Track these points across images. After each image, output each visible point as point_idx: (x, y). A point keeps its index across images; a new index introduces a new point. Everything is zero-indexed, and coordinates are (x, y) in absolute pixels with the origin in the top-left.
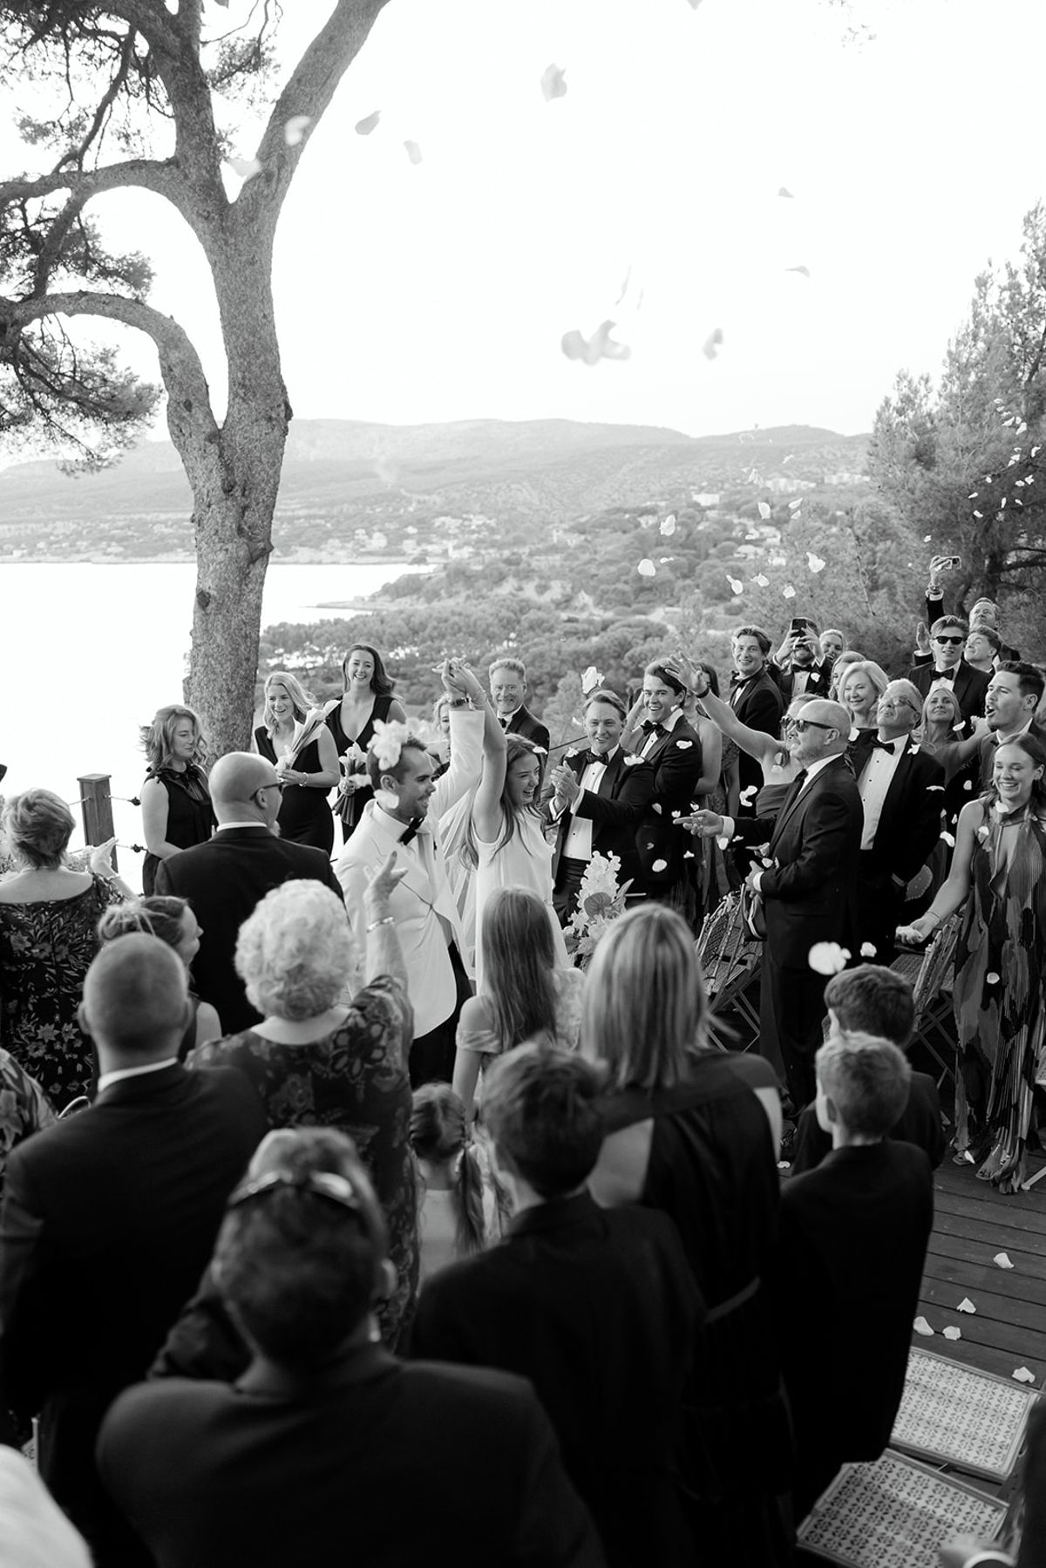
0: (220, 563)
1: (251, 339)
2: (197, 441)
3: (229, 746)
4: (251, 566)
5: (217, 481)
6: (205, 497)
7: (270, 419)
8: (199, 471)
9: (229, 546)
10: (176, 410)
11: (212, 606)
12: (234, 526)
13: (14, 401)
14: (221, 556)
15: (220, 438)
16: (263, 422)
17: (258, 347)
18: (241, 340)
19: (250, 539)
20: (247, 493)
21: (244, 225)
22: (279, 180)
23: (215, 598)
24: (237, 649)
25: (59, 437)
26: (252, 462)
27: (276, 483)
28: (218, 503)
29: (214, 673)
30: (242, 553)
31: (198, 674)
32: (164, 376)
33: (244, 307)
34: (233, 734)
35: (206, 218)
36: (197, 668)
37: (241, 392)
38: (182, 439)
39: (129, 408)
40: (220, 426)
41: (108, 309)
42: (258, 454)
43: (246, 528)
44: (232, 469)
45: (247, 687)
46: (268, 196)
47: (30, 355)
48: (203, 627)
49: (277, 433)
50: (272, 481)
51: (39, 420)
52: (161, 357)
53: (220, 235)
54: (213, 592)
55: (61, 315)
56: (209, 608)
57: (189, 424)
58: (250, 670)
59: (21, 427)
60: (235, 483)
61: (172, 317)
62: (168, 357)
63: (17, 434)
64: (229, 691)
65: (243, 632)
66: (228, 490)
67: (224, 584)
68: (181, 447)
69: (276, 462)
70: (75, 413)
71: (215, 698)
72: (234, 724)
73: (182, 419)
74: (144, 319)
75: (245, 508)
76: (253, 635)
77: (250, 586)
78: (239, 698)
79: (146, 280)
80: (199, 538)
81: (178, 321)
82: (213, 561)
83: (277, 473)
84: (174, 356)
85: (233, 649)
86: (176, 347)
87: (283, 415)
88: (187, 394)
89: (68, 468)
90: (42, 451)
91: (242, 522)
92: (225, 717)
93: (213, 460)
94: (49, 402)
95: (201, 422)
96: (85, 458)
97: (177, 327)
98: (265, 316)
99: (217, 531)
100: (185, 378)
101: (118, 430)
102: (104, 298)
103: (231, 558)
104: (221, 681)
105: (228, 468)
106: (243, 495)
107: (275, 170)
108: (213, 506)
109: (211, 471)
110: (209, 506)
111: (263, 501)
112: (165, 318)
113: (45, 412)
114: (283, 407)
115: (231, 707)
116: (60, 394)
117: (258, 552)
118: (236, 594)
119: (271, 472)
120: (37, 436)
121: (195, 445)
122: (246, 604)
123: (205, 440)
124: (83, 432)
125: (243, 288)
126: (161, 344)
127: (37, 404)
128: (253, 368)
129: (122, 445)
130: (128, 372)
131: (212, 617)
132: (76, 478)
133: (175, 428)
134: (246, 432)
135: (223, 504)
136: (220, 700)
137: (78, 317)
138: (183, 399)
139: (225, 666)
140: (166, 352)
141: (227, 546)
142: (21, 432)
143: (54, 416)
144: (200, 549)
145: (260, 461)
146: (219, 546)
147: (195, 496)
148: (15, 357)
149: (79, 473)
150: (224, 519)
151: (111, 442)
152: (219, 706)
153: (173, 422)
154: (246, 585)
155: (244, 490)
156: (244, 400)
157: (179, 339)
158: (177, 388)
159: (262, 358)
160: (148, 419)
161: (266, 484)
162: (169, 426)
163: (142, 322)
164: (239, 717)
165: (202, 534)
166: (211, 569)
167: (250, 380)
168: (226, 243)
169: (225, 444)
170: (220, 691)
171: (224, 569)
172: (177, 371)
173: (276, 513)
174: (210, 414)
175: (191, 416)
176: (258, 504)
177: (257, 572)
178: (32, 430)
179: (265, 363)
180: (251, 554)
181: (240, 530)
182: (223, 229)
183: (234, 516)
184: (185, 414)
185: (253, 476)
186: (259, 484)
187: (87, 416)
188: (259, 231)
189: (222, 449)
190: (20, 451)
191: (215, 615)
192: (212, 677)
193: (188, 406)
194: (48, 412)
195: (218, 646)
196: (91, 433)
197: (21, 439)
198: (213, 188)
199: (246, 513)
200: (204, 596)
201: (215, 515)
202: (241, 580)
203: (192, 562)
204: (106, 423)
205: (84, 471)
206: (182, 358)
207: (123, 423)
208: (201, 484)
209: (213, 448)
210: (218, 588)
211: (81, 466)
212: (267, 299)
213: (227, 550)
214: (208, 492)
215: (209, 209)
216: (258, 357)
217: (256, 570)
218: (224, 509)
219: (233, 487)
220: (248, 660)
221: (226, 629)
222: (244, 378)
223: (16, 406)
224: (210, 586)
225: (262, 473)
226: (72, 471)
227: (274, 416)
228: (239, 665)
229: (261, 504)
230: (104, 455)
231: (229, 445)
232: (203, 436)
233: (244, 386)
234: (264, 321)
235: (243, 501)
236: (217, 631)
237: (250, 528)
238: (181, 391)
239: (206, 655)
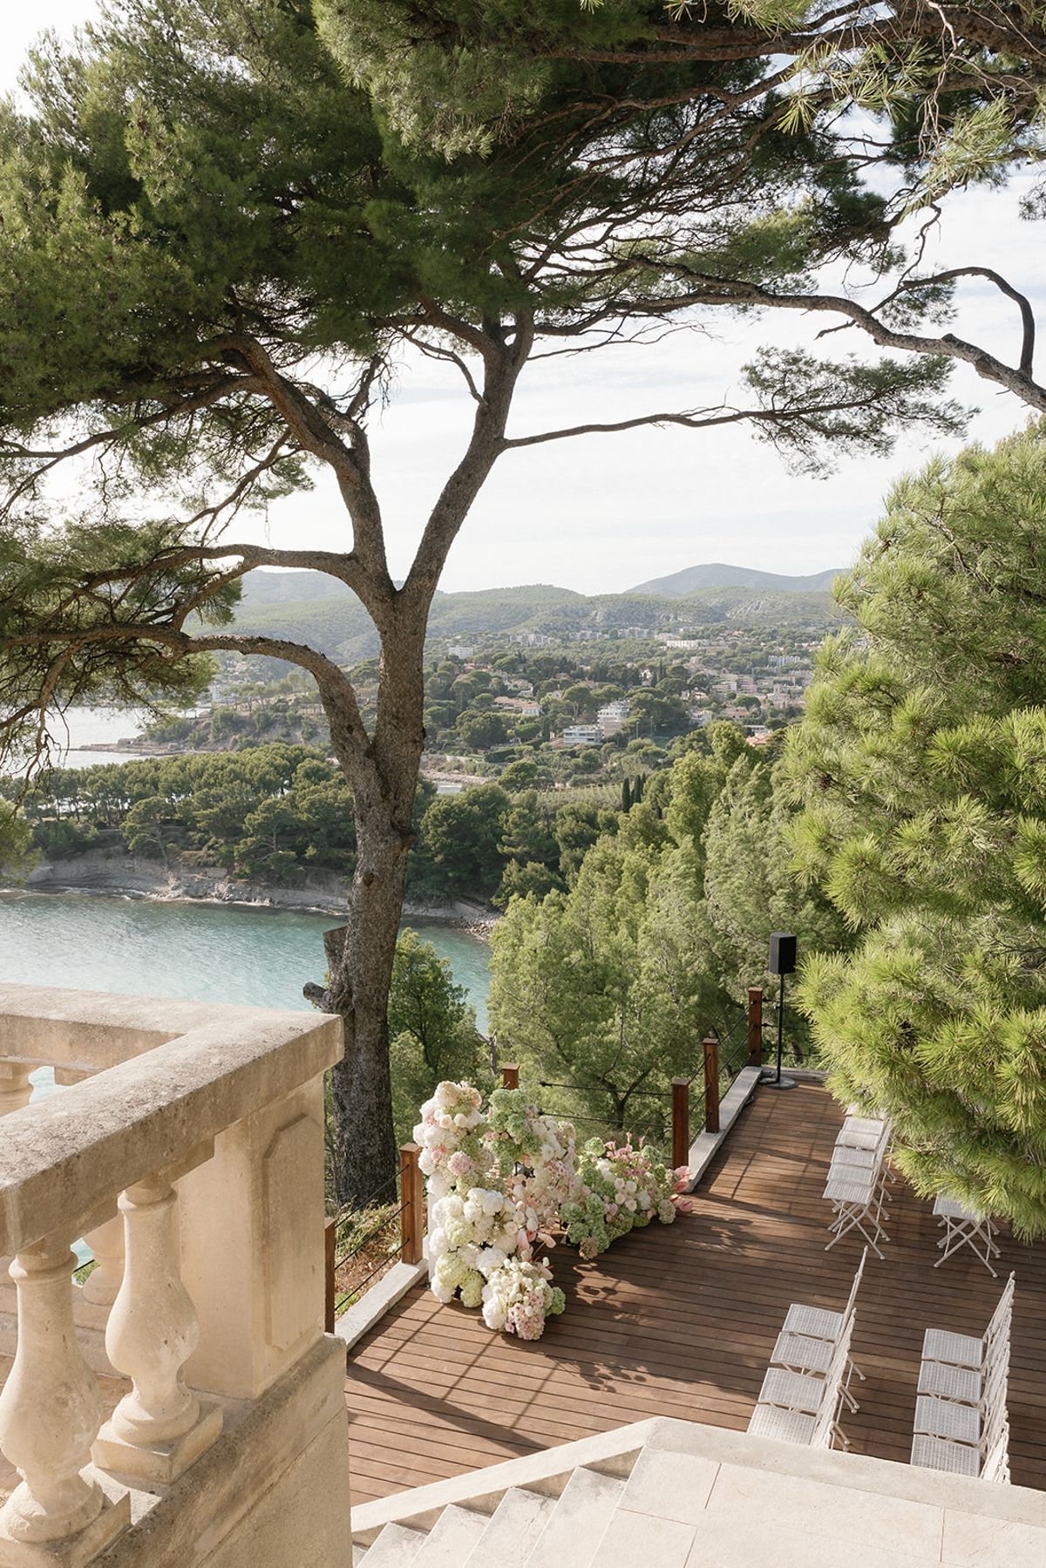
0: (381, 851)
2: (358, 757)
4: (401, 852)
5: (375, 787)
6: (365, 799)
7: (415, 742)
8: (359, 779)
9: (388, 838)
10: (340, 733)
11: (375, 884)
12: (389, 822)
14: (382, 846)
15: (374, 751)
16: (410, 744)
17: (412, 691)
18: (400, 686)
19: (400, 831)
20: (397, 796)
21: (411, 608)
23: (377, 878)
24: (390, 915)
26: (400, 773)
28: (376, 804)
29: (371, 933)
30: (397, 843)
31: (358, 934)
32: (325, 703)
36: (357, 929)
37: (394, 722)
38: (345, 754)
40: (372, 741)
42: (405, 768)
43: (396, 823)
44: (387, 778)
48: (365, 899)
49: (417, 751)
53: (392, 613)
54: (376, 873)
56: (372, 885)
57: (352, 743)
60: (389, 789)
62: (328, 690)
64: (382, 947)
65: (394, 902)
66: (384, 794)
67: (384, 867)
68: (344, 760)
71: (371, 952)
73: (345, 739)
74: (308, 660)
75: (396, 807)
77: (399, 866)
80: (362, 830)
82: (375, 850)
84: (333, 690)
85: (387, 915)
86: (337, 683)
87: (420, 735)
88: (349, 721)
91: (393, 818)
93: (371, 772)
95: (358, 739)
99: (378, 826)
100: (345, 707)
102: (278, 644)
103: (390, 848)
104: (376, 940)
105: (383, 778)
106: (394, 798)
108: (373, 807)
109: (370, 780)
110: (370, 807)
111: (408, 802)
115: (382, 958)
118: (390, 874)
119: (413, 780)
121: (356, 759)
122: (396, 881)
123: (364, 756)
128: (407, 706)
131: (373, 892)
133: (339, 746)
134: (397, 751)
135: (382, 804)
136: (374, 954)
138: (346, 724)
139: (380, 929)
140: (326, 686)
144: (366, 841)
145: (406, 772)
146: (380, 838)
150: (381, 817)
152: (373, 959)
154: (396, 866)
155: (395, 794)
156: (395, 727)
158: (340, 716)
159: (414, 699)
161: (410, 788)
165: (364, 828)
166: (374, 855)
167: (403, 714)
168: (396, 619)
170: (375, 947)
171: (385, 855)
172: (339, 702)
174: (364, 734)
175: (353, 737)
176: (404, 804)
177: (404, 855)
179: (416, 702)
181: (392, 824)
182: (394, 610)
183: (388, 814)
184: (348, 735)
185: (401, 783)
186: (405, 789)
188: (420, 611)
189: (378, 765)
191: (377, 890)
192: (370, 936)
193: (350, 729)
195: (376, 913)
198: (384, 578)
199: (396, 811)
200: (370, 876)
201: (376, 813)
202: (394, 863)
206: (342, 692)
208: (361, 788)
209: (370, 762)
210: (380, 871)
213: (386, 841)
214: (368, 795)
215: (380, 593)
218: (382, 809)
219: (387, 791)
221: (384, 901)
222: (398, 712)
224: (372, 867)
225: (408, 781)
227: (418, 739)
228: (390, 926)
231: (382, 759)
232: (360, 750)
233: (397, 718)
235: (394, 803)
236: (377, 902)
237: (398, 822)
238: (344, 717)
239: (366, 920)
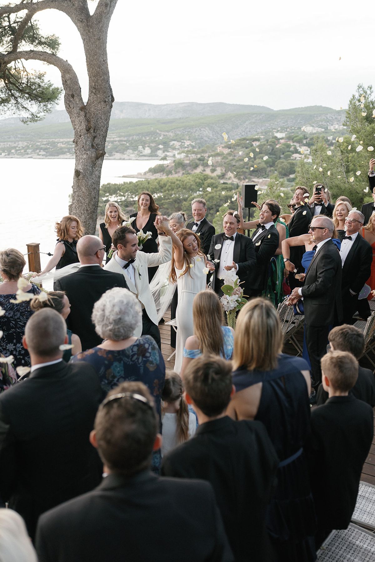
0: (84, 159)
1: (98, 70)
2: (76, 110)
3: (87, 232)
4: (97, 160)
5: (84, 126)
6: (79, 133)
7: (105, 102)
8: (77, 122)
9: (88, 152)
10: (68, 98)
11: (81, 176)
12: (90, 144)
13: (3, 94)
14: (85, 156)
15: (85, 109)
16: (102, 103)
17: (101, 73)
18: (94, 70)
19: (97, 150)
20: (95, 131)
21: (97, 24)
22: (110, 6)
23: (82, 173)
24: (91, 194)
25: (21, 108)
26: (98, 119)
27: (107, 127)
28: (84, 135)
29: (81, 203)
30: (93, 155)
31: (75, 203)
32: (63, 84)
33: (96, 57)
34: (88, 228)
35: (81, 22)
36: (75, 201)
37: (94, 91)
38: (70, 109)
39: (49, 97)
40: (85, 104)
41: (42, 57)
42: (100, 116)
43: (95, 145)
44: (90, 121)
45: (94, 209)
46: (106, 13)
47: (10, 75)
48: (77, 185)
49: (108, 107)
50: (106, 126)
51: (13, 101)
52: (62, 77)
53: (87, 28)
54: (81, 171)
55: (23, 60)
56: (80, 177)
57: (73, 103)
58: (96, 202)
59: (6, 104)
60: (91, 127)
61: (67, 61)
62: (65, 76)
63: (4, 107)
64: (87, 210)
65: (93, 187)
66: (88, 130)
67: (86, 167)
68: (70, 112)
69: (108, 119)
70: (27, 99)
71: (82, 213)
72: (89, 224)
73: (70, 101)
74: (56, 61)
75: (95, 137)
76: (97, 188)
77: (96, 168)
78: (91, 213)
79: (57, 46)
80: (76, 149)
81: (69, 62)
82: (82, 158)
83: (108, 123)
84: (68, 76)
85: (89, 193)
86: (68, 73)
87: (110, 100)
88: (72, 92)
89: (24, 120)
90: (14, 113)
91: (93, 143)
92: (85, 221)
93: (82, 118)
94: (17, 94)
95: (78, 102)
96: (31, 116)
97: (69, 65)
98: (104, 61)
99: (83, 146)
100: (71, 85)
101: (44, 105)
102: (40, 53)
103: (89, 157)
104: (84, 207)
105: (88, 121)
106: (94, 132)
107: (109, 2)
108: (82, 136)
109: (81, 122)
110: (80, 136)
111: (102, 134)
112: (64, 61)
113: (16, 98)
114: (110, 97)
115: (88, 216)
116: (22, 91)
117: (100, 155)
118: (90, 172)
119: (105, 123)
120: (12, 108)
121: (75, 112)
122: (94, 176)
123: (79, 110)
124: (30, 106)
125: (95, 49)
126: (63, 71)
127: (12, 95)
128: (99, 81)
129: (46, 111)
130: (49, 82)
131: (81, 181)
132: (27, 124)
133: (67, 105)
134: (96, 106)
135: (86, 135)
136: (83, 214)
137: (30, 60)
138: (71, 93)
139: (86, 200)
140: (64, 74)
141: (87, 152)
142: (6, 106)
143: (19, 100)
144: (76, 153)
145: (101, 118)
146: (84, 152)
147: (75, 132)
148: (4, 76)
149: (28, 123)
150: (86, 141)
151: (41, 110)
152: (83, 216)
153: (66, 102)
154: (95, 168)
155: (95, 130)
156: (95, 94)
157: (70, 70)
158: (68, 89)
159: (103, 77)
160: (56, 101)
161: (103, 128)
162: (65, 104)
163: (55, 63)
164: (91, 221)
165: (77, 147)
166: (81, 161)
167: (97, 86)
168: (89, 32)
169: (87, 112)
170: (84, 210)
171: (86, 161)
172: (68, 82)
173: (107, 139)
174: (81, 99)
175: (74, 100)
176: (100, 136)
177: (99, 163)
178: (10, 105)
179: (104, 79)
180: (97, 155)
181: (93, 146)
182: (88, 26)
183: (90, 140)
184: (72, 99)
185: (98, 124)
186: (100, 128)
187: (32, 100)
188: (102, 26)
189: (86, 114)
190: (5, 113)
191: (82, 180)
192: (80, 204)
193: (73, 96)
194: (17, 98)
195: (83, 192)
196: (34, 107)
197: (6, 108)
198: (84, 9)
199: (95, 139)
200: (78, 172)
201: (83, 139)
202: (93, 166)
203: (73, 158)
204: (40, 103)
205: (30, 121)
206: (71, 77)
207: (46, 103)
208: (77, 127)
209: (82, 113)
210: (84, 169)
211: (29, 120)
212: (104, 53)
213: (87, 154)
214: (80, 130)
215: (83, 18)
216: (101, 77)
217: (99, 162)
218: (87, 138)
219: (90, 129)
220: (95, 198)
221: (86, 185)
222: (95, 85)
223: (4, 96)
224: (80, 168)
225: (102, 123)
226: (26, 122)
227: (107, 100)
228: (91, 200)
229: (101, 136)
230: (38, 115)
231: (89, 112)
232: (79, 108)
233: (95, 88)
234: (103, 62)
235: (94, 134)
236: (83, 186)
237: (96, 145)
238: (70, 90)
239: (78, 196)
